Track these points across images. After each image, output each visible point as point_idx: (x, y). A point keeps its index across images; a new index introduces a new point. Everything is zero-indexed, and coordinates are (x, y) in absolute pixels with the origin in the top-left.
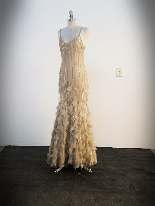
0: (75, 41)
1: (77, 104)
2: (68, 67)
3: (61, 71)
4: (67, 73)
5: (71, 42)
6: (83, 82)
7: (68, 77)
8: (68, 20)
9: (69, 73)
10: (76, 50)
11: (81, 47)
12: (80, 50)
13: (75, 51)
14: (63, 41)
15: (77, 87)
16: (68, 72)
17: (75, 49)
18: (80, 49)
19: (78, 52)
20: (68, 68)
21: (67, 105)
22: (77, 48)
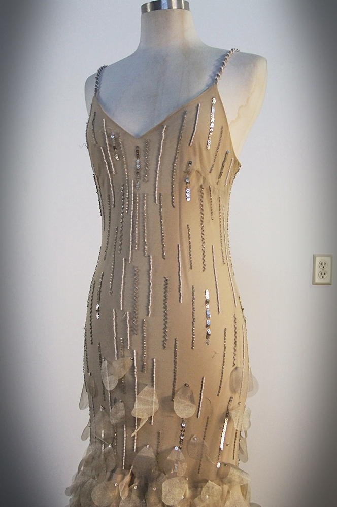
0: (189, 117)
1: (188, 493)
2: (135, 275)
3: (96, 298)
4: (134, 315)
5: (161, 126)
6: (229, 368)
7: (138, 338)
8: (144, 7)
9: (141, 314)
10: (193, 178)
11: (221, 158)
12: (212, 179)
13: (185, 182)
14: (109, 120)
15: (192, 400)
16: (134, 305)
17: (188, 173)
18: (215, 173)
19: (204, 191)
20: (135, 283)
21: (129, 496)
22: (197, 166)
